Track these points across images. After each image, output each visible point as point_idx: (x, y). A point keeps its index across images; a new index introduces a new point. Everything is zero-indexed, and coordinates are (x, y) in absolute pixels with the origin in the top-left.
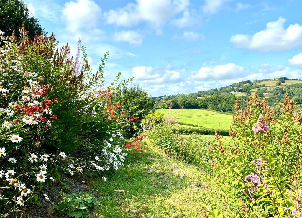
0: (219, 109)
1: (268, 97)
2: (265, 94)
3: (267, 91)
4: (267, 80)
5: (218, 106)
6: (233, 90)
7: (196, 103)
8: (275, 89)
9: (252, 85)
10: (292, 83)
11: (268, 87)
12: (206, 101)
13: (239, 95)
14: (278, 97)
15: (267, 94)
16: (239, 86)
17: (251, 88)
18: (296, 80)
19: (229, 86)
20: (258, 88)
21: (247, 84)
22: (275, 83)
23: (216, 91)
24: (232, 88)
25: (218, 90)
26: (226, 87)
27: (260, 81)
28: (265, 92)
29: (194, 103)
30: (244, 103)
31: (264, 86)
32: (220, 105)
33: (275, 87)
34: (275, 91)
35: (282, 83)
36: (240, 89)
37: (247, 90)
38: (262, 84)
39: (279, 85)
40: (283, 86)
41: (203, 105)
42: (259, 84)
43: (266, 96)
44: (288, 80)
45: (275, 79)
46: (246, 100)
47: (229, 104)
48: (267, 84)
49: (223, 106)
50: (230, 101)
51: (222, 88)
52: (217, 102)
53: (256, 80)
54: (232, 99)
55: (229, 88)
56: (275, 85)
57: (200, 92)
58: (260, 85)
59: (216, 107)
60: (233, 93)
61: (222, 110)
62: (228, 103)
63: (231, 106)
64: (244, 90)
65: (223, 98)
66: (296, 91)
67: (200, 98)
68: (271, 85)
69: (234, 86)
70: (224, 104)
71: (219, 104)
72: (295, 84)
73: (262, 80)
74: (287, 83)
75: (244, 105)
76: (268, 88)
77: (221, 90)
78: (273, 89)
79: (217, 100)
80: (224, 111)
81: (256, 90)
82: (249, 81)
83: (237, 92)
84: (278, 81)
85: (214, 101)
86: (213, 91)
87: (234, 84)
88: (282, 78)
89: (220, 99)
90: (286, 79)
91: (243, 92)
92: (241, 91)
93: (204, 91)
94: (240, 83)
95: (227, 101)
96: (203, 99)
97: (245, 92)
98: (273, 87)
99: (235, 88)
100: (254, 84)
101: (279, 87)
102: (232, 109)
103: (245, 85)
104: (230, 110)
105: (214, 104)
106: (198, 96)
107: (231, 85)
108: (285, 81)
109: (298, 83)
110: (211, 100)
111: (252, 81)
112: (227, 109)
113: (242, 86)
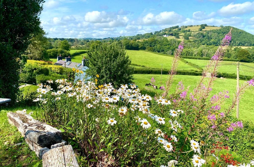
0: (154, 50)
1: (192, 40)
2: (190, 37)
3: (192, 35)
4: (191, 26)
6: (165, 34)
7: (136, 45)
8: (198, 34)
9: (180, 30)
10: (210, 29)
11: (192, 31)
12: (144, 43)
13: (170, 38)
14: (200, 40)
15: (192, 37)
16: (170, 31)
17: (179, 33)
18: (214, 26)
19: (162, 30)
20: (185, 32)
21: (176, 29)
22: (197, 29)
23: (151, 34)
24: (165, 32)
25: (153, 33)
26: (159, 31)
27: (186, 27)
28: (190, 36)
29: (135, 45)
30: (174, 45)
31: (189, 31)
33: (198, 32)
34: (198, 36)
35: (203, 28)
36: (171, 33)
37: (176, 34)
38: (187, 29)
39: (201, 30)
40: (204, 31)
41: (143, 47)
42: (186, 29)
43: (191, 38)
44: (208, 26)
45: (198, 26)
46: (176, 43)
47: (163, 46)
48: (191, 29)
49: (158, 47)
50: (163, 43)
51: (156, 32)
52: (153, 44)
53: (183, 26)
54: (165, 42)
55: (161, 32)
56: (198, 30)
57: (139, 35)
58: (186, 31)
59: (153, 49)
60: (165, 36)
61: (157, 51)
62: (161, 45)
63: (164, 48)
65: (158, 41)
66: (213, 36)
67: (139, 40)
68: (195, 31)
69: (165, 30)
71: (154, 46)
72: (212, 30)
73: (188, 26)
74: (207, 29)
75: (174, 47)
76: (193, 33)
77: (155, 34)
78: (196, 33)
79: (153, 42)
80: (159, 52)
81: (183, 34)
82: (177, 27)
83: (168, 36)
84: (200, 27)
85: (151, 44)
86: (149, 34)
87: (166, 28)
88: (203, 25)
89: (155, 42)
90: (206, 25)
91: (173, 36)
92: (172, 35)
93: (141, 35)
94: (170, 28)
95: (161, 43)
96: (142, 41)
97: (174, 35)
98: (197, 32)
99: (167, 32)
100: (182, 29)
101: (200, 32)
102: (164, 50)
103: (174, 30)
104: (163, 51)
105: (151, 46)
106: (137, 39)
107: (163, 30)
108: (206, 27)
109: (215, 29)
110: (149, 43)
111: (180, 27)
112: (161, 50)
113: (172, 31)
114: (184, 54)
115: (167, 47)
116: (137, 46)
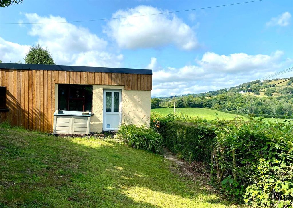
0: (224, 108)
1: (277, 97)
2: (275, 93)
3: (277, 91)
4: (277, 80)
5: (223, 105)
6: (241, 90)
8: (284, 89)
9: (262, 84)
11: (278, 86)
12: (212, 101)
14: (288, 96)
15: (277, 93)
16: (249, 86)
17: (260, 88)
19: (239, 86)
20: (267, 87)
21: (257, 84)
23: (225, 90)
25: (228, 90)
26: (235, 87)
27: (270, 81)
28: (274, 92)
30: (249, 103)
31: (274, 86)
32: (226, 104)
33: (285, 87)
34: (284, 91)
36: (249, 89)
37: (255, 90)
38: (271, 83)
39: (290, 84)
41: (208, 104)
42: (269, 84)
43: (275, 95)
47: (234, 104)
49: (228, 105)
50: (236, 101)
52: (223, 102)
53: (266, 80)
55: (238, 88)
56: (285, 84)
57: (211, 92)
59: (221, 107)
60: (242, 92)
61: (228, 109)
62: (233, 102)
63: (236, 106)
64: (252, 90)
65: (229, 98)
67: (206, 98)
68: (281, 85)
69: (243, 86)
70: (229, 104)
71: (224, 103)
73: (273, 80)
75: (249, 105)
76: (277, 87)
77: (230, 90)
78: (282, 88)
79: (223, 100)
80: (230, 110)
81: (265, 90)
82: (259, 81)
83: (245, 92)
84: (289, 81)
85: (220, 101)
86: (222, 91)
87: (244, 84)
89: (225, 99)
92: (250, 91)
93: (214, 91)
94: (250, 82)
95: (232, 100)
96: (209, 99)
97: (253, 92)
98: (283, 87)
99: (244, 88)
100: (264, 84)
101: (289, 86)
102: (237, 108)
103: (254, 85)
104: (235, 109)
105: (220, 104)
110: (217, 100)
111: (262, 81)
112: (232, 108)
113: (251, 86)
114: (260, 112)
115: (240, 104)
116: (200, 103)
